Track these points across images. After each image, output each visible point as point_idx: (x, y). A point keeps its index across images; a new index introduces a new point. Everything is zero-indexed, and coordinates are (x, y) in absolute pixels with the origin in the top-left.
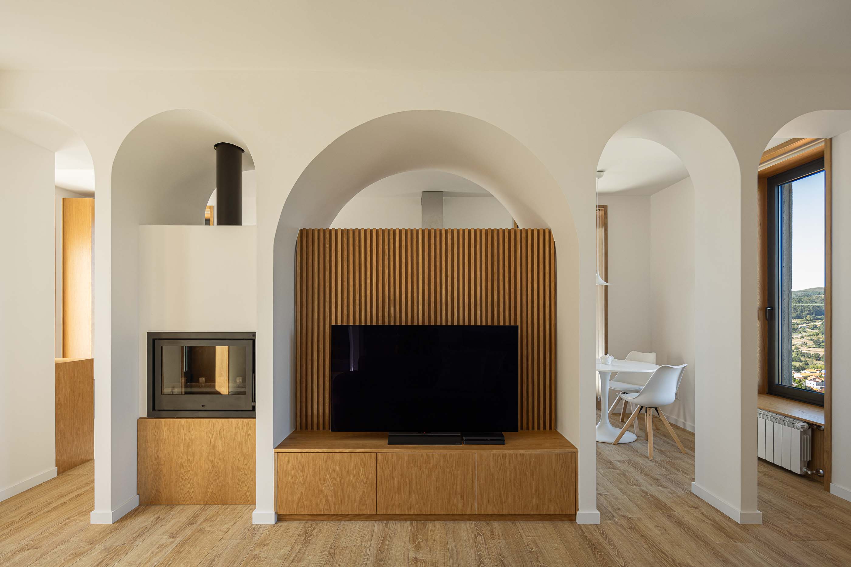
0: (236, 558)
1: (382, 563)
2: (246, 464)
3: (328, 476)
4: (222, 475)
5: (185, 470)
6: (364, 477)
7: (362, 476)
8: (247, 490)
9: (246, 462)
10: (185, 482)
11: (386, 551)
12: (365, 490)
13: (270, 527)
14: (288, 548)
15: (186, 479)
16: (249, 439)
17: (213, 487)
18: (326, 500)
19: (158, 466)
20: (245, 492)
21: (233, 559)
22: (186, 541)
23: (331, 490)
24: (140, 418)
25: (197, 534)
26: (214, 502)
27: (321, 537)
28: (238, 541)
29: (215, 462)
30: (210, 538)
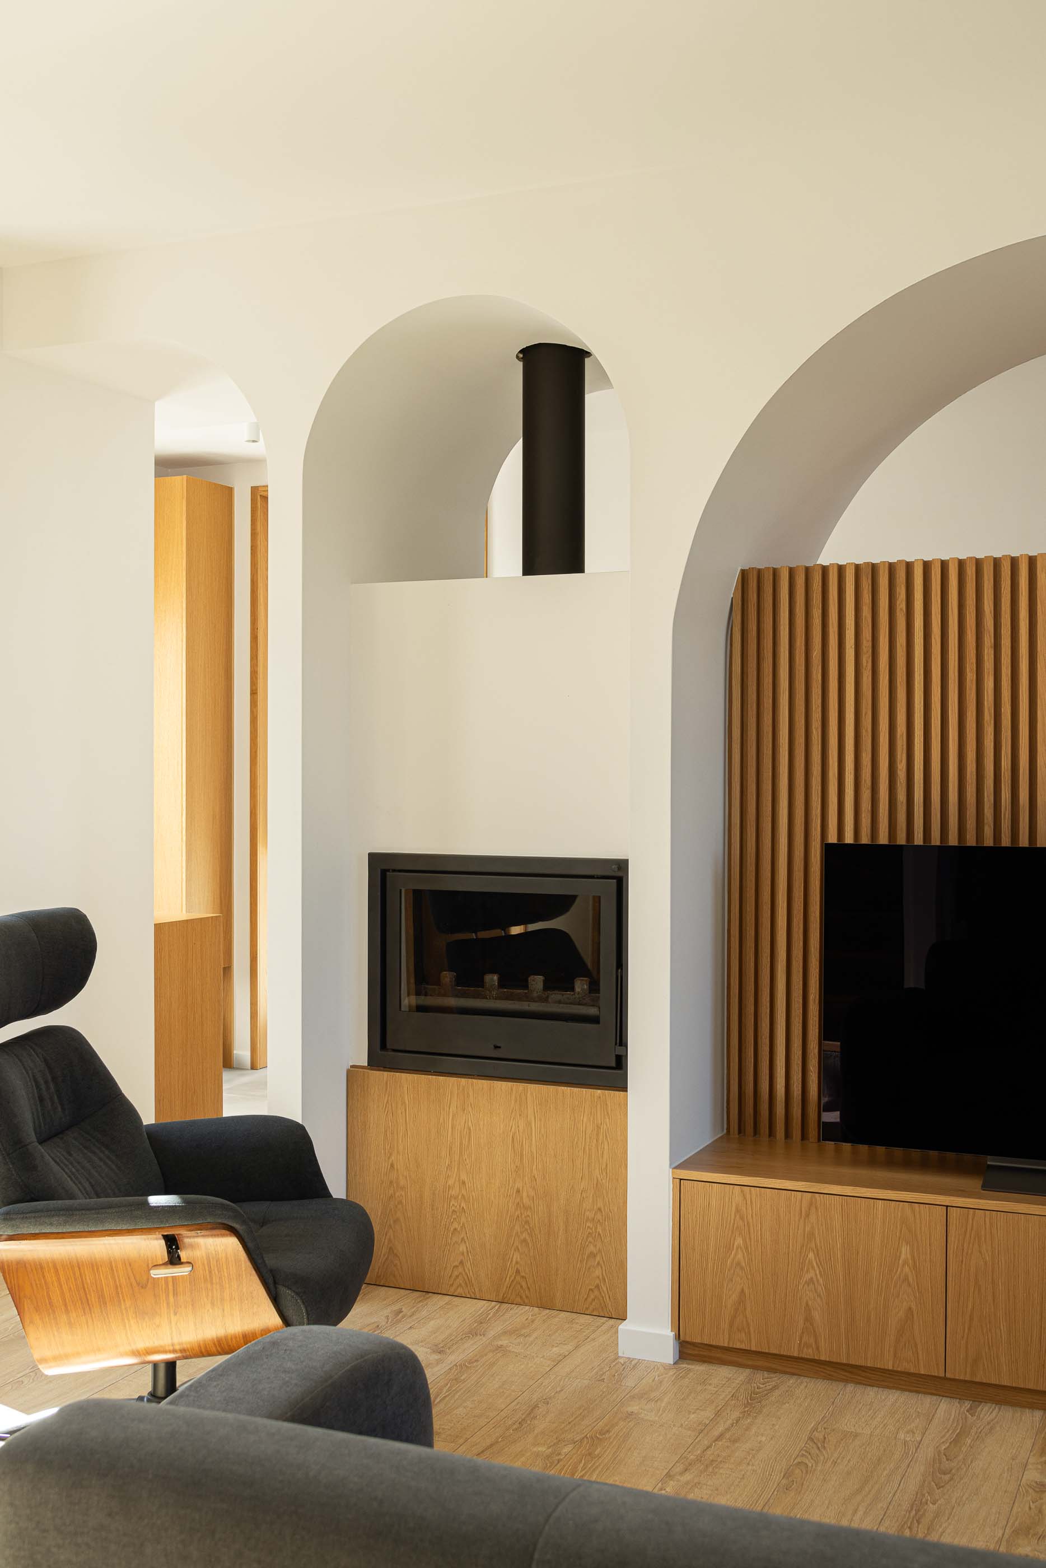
0: (586, 1412)
1: (947, 1477)
2: (600, 1209)
3: (811, 1255)
4: (540, 1232)
5: (453, 1208)
6: (910, 1268)
7: (903, 1265)
8: (601, 1277)
9: (600, 1204)
10: (455, 1239)
11: (961, 1457)
12: (914, 1307)
13: (661, 1369)
14: (708, 1413)
15: (455, 1229)
16: (606, 1143)
17: (519, 1259)
18: (806, 1320)
19: (391, 1191)
20: (598, 1281)
21: (578, 1413)
22: (469, 1363)
23: (819, 1296)
24: (352, 1067)
25: (491, 1355)
26: (521, 1297)
27: (790, 1405)
28: (586, 1382)
29: (525, 1194)
30: (522, 1367)
